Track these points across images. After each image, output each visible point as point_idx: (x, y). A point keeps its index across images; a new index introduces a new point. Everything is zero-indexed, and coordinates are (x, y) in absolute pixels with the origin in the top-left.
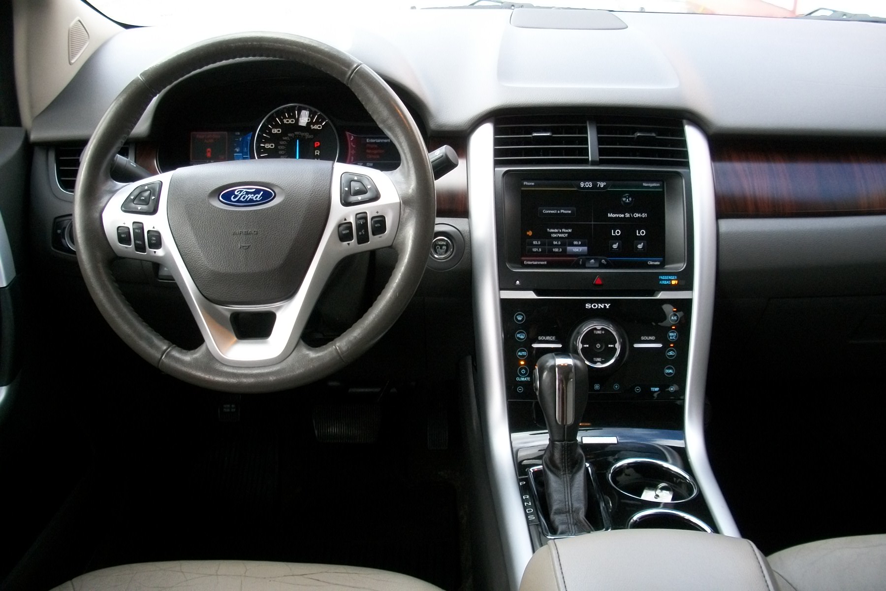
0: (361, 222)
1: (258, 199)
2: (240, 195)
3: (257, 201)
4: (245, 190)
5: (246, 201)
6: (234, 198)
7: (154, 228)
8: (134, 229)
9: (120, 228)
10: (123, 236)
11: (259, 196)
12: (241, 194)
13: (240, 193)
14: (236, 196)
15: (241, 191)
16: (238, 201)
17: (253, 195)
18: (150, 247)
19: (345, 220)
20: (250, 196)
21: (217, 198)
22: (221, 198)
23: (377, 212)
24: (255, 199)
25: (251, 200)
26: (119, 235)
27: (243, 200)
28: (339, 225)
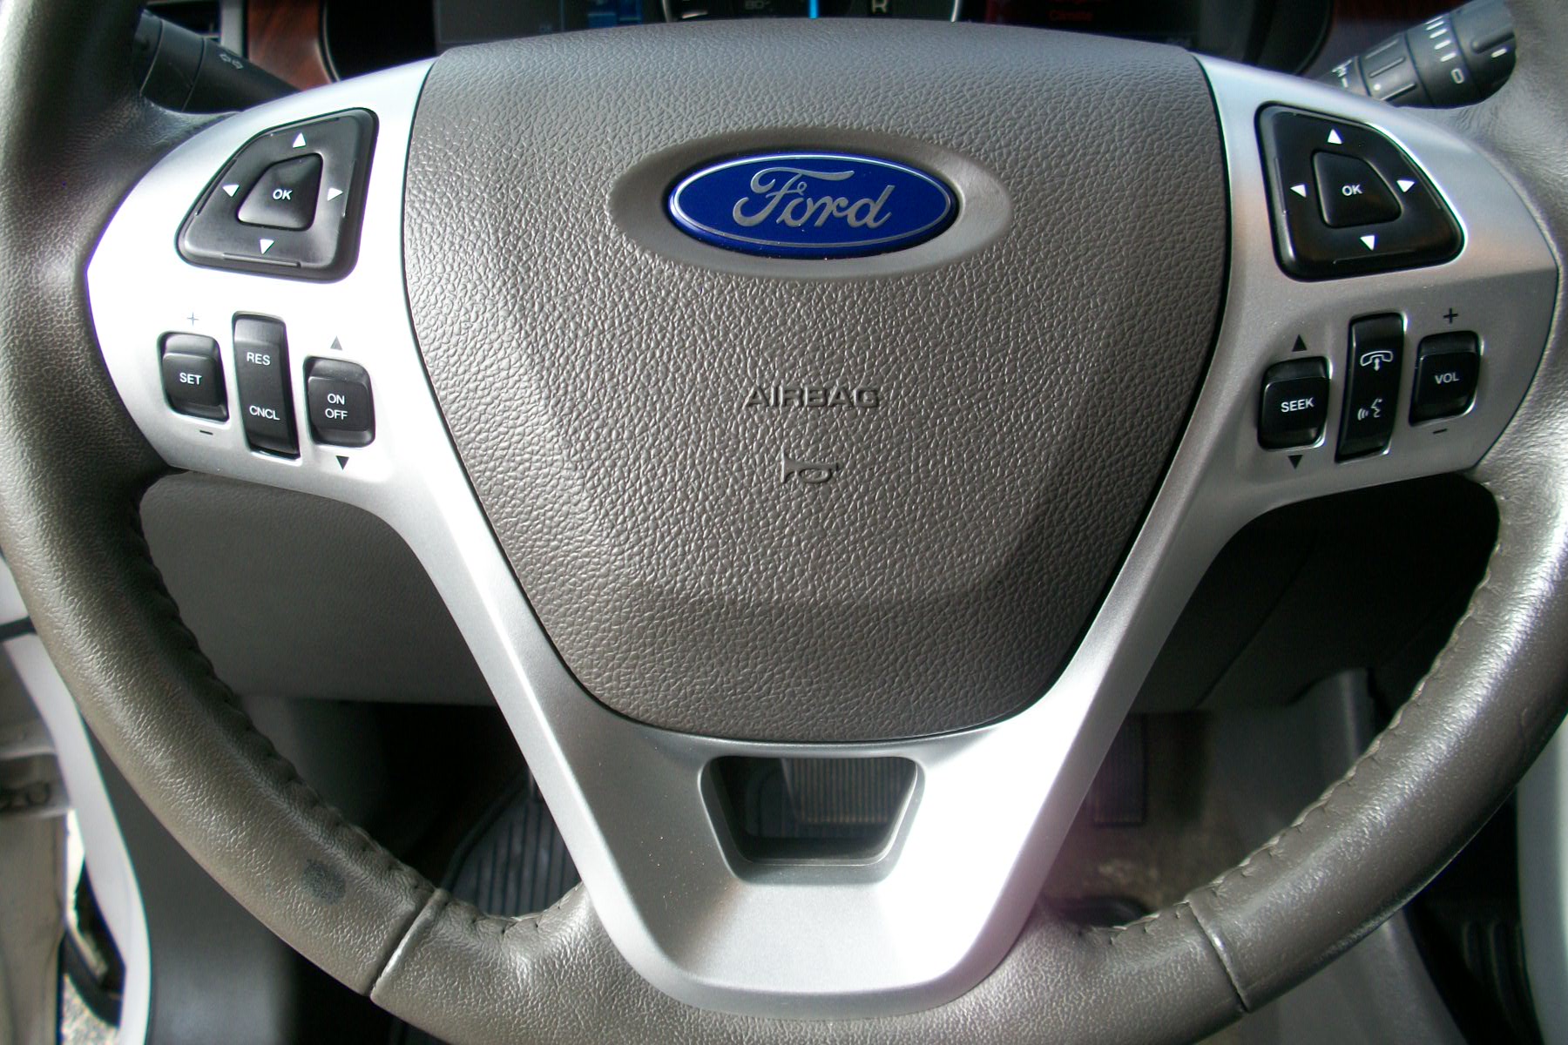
0: (1376, 359)
1: (869, 220)
2: (779, 195)
3: (865, 232)
4: (801, 172)
5: (809, 231)
6: (747, 211)
7: (336, 345)
8: (239, 350)
9: (170, 342)
10: (186, 378)
11: (875, 208)
12: (784, 190)
13: (777, 188)
14: (756, 203)
15: (782, 178)
16: (770, 228)
17: (843, 201)
18: (318, 436)
19: (1300, 345)
20: (831, 205)
21: (657, 204)
22: (675, 208)
23: (1451, 316)
24: (852, 221)
25: (837, 227)
26: (169, 374)
27: (792, 223)
28: (1269, 370)
